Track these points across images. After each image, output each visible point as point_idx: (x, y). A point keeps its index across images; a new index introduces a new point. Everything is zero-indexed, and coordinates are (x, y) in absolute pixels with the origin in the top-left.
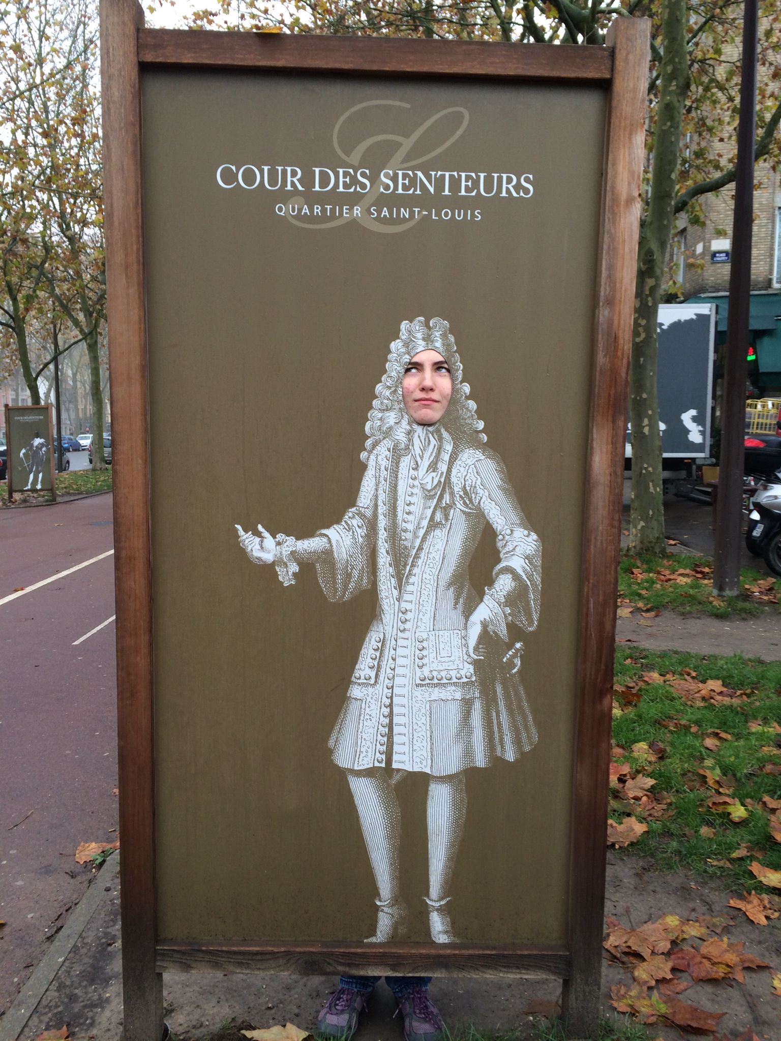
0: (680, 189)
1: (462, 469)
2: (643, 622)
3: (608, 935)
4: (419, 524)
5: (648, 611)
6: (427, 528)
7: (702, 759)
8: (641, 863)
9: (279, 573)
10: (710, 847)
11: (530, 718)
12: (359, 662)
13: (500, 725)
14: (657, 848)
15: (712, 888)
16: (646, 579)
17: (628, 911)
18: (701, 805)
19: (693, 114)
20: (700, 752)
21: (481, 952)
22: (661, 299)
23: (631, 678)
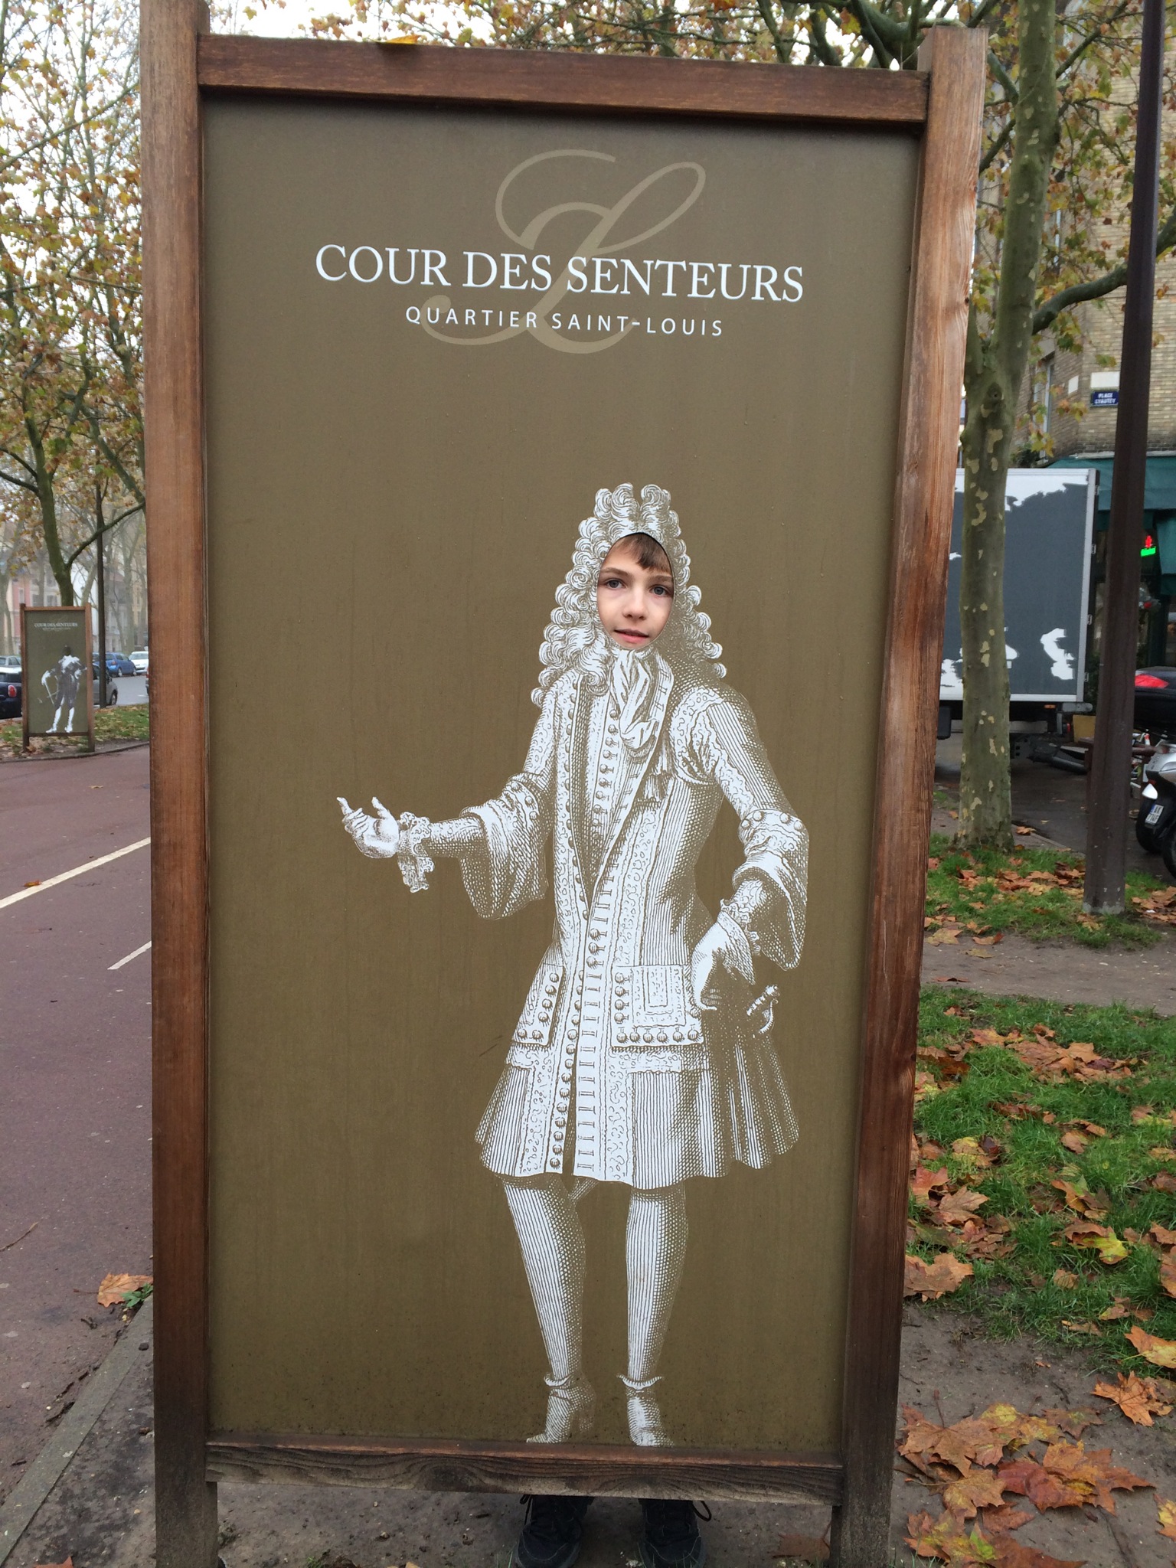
0: (1042, 295)
1: (687, 718)
2: (975, 952)
3: (906, 1435)
4: (620, 800)
5: (983, 934)
6: (633, 807)
7: (1060, 1166)
8: (961, 1325)
9: (404, 873)
10: (1068, 1303)
11: (787, 1103)
12: (525, 1012)
13: (740, 1112)
14: (986, 1303)
15: (1068, 1367)
16: (982, 886)
17: (936, 1397)
18: (1055, 1237)
19: (1066, 182)
20: (1058, 1154)
21: (706, 1462)
22: (1014, 460)
23: (954, 1037)
